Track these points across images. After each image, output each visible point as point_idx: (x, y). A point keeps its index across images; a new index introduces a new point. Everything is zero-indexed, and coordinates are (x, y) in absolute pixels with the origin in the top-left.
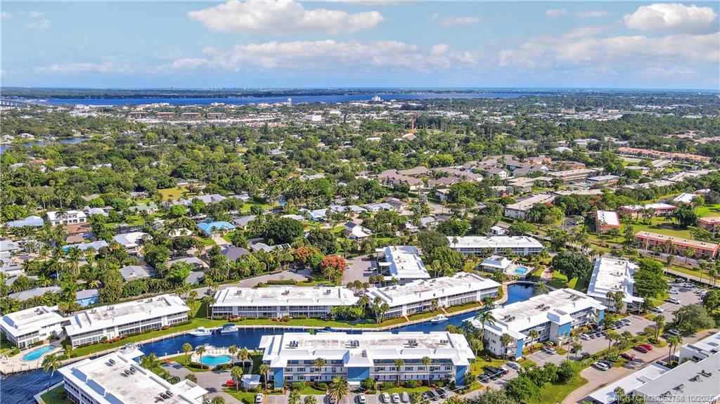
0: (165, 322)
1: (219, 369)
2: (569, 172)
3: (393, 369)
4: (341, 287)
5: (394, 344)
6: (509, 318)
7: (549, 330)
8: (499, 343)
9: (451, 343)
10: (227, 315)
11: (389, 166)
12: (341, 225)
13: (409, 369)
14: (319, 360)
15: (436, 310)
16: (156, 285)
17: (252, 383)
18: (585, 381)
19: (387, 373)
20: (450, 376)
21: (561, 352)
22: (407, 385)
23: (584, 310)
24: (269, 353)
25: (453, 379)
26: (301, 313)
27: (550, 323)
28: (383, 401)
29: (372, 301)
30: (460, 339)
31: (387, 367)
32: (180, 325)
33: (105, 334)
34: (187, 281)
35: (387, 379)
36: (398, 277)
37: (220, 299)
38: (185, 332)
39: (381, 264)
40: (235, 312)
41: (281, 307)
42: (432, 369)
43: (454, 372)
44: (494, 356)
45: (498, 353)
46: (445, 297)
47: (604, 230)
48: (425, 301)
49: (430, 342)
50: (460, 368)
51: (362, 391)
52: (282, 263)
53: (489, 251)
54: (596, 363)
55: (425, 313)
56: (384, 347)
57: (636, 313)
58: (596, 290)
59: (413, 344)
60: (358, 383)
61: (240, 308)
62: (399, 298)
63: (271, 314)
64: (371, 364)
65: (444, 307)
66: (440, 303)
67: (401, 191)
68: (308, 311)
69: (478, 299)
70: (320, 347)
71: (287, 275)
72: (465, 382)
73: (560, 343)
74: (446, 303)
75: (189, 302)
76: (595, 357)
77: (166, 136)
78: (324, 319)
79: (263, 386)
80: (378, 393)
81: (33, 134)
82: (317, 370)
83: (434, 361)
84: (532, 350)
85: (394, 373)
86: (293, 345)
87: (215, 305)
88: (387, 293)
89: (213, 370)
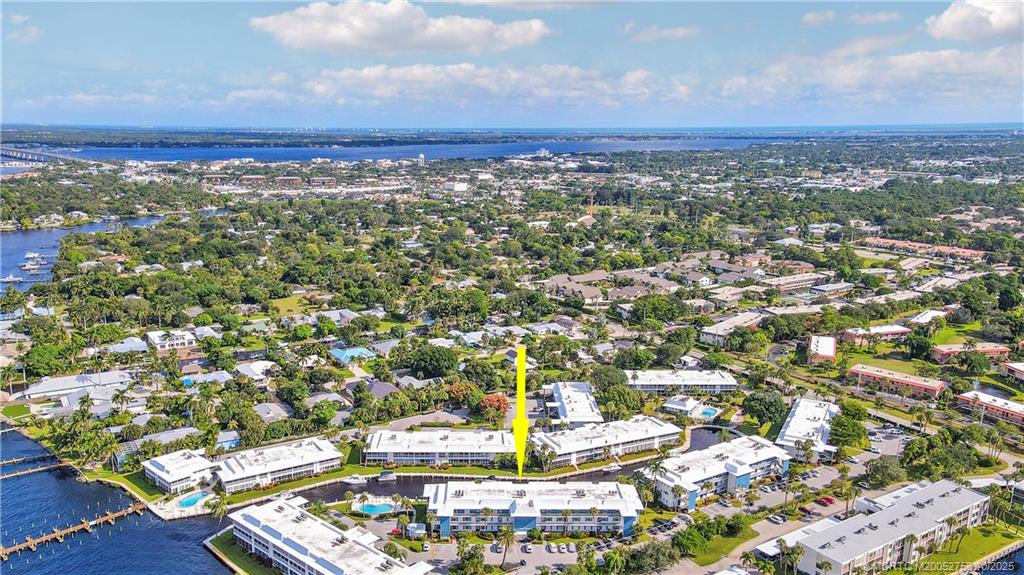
0: (317, 469)
1: (382, 518)
2: (790, 279)
3: (560, 519)
4: (504, 432)
5: (562, 495)
6: (683, 469)
7: (726, 481)
8: (671, 494)
9: (620, 493)
10: (380, 460)
11: (559, 269)
12: (501, 353)
13: (576, 520)
14: (486, 509)
15: (608, 459)
16: (299, 426)
17: (418, 531)
18: (755, 534)
19: (554, 523)
20: (618, 528)
21: (737, 504)
22: (573, 536)
23: (767, 460)
24: (435, 502)
25: (621, 531)
26: (461, 461)
27: (727, 473)
28: (550, 551)
29: (539, 449)
30: (630, 491)
31: (554, 517)
32: (333, 471)
33: (258, 480)
34: (332, 422)
35: (554, 529)
36: (567, 421)
37: (374, 444)
38: (338, 480)
39: (549, 404)
40: (390, 459)
41: (440, 453)
42: (599, 520)
43: (621, 523)
44: (666, 508)
45: (670, 505)
46: (618, 445)
47: (816, 362)
48: (596, 449)
49: (598, 492)
50: (628, 519)
51: (529, 541)
52: (436, 402)
53: (675, 389)
54: (771, 516)
55: (596, 461)
56: (550, 497)
57: (828, 463)
58: (785, 438)
59: (580, 494)
60: (525, 533)
61: (396, 454)
62: (568, 444)
63: (428, 461)
64: (538, 514)
65: (617, 455)
66: (613, 451)
67: (574, 306)
68: (469, 458)
69: (656, 446)
70: (485, 496)
71: (442, 416)
72: (634, 533)
73: (738, 495)
74: (620, 450)
75: (340, 447)
76: (771, 510)
77: (263, 218)
78: (486, 467)
79: (429, 536)
80: (545, 543)
81: (86, 212)
82: (483, 519)
83: (602, 511)
84: (706, 502)
85: (562, 523)
86: (459, 494)
87: (369, 451)
88: (554, 439)
89: (376, 519)
